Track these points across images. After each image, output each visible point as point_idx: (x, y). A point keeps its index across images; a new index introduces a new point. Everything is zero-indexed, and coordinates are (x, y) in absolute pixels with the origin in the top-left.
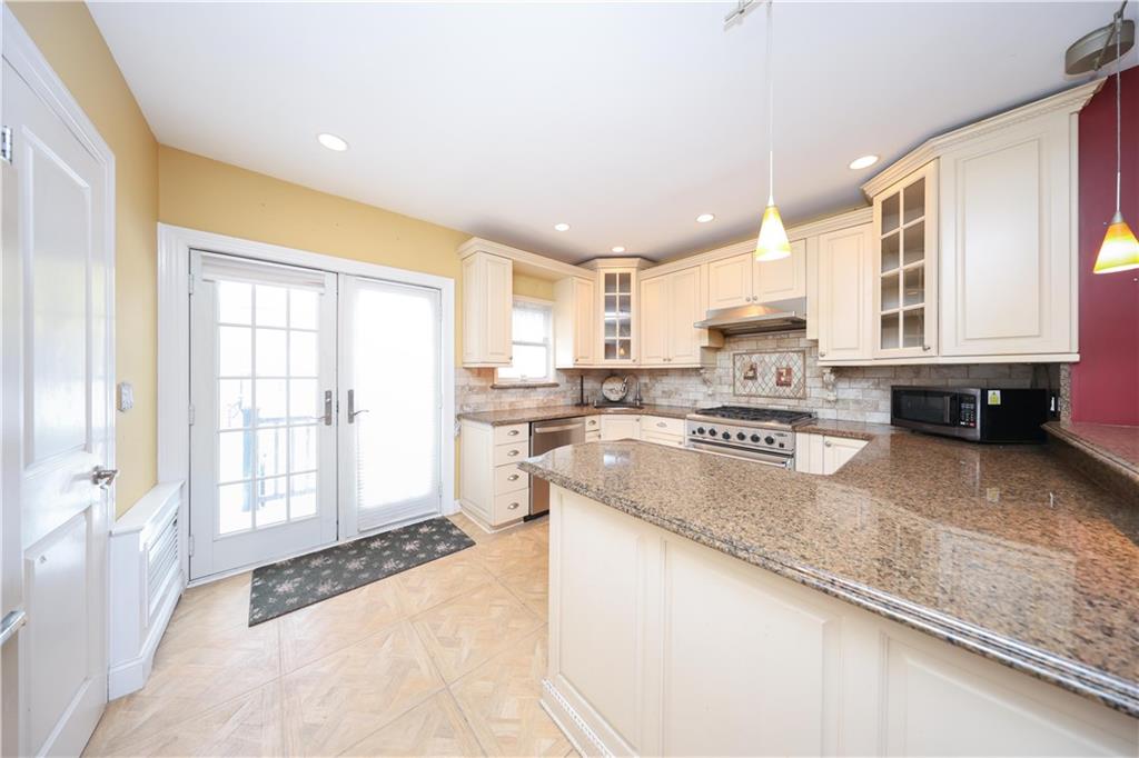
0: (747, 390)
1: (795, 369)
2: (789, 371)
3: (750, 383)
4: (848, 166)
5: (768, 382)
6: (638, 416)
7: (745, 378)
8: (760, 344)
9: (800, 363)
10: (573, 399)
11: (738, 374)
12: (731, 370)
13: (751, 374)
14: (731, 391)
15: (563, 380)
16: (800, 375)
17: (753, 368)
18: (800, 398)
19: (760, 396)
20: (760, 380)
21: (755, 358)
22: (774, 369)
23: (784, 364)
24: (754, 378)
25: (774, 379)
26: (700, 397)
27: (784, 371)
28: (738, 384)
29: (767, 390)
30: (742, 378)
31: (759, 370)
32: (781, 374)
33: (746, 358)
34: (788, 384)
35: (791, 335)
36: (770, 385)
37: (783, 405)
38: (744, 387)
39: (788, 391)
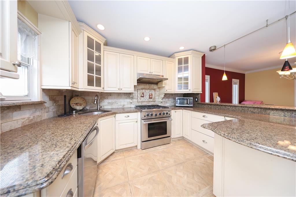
0: (141, 100)
1: (153, 94)
2: (152, 94)
3: (142, 98)
4: (179, 48)
7: (141, 96)
8: (145, 86)
9: (154, 92)
10: (54, 112)
11: (139, 95)
12: (137, 94)
13: (142, 95)
14: (137, 101)
15: (46, 99)
16: (154, 96)
17: (143, 94)
18: (154, 102)
19: (145, 102)
20: (145, 97)
21: (143, 91)
22: (148, 94)
23: (151, 93)
24: (143, 97)
25: (148, 97)
26: (126, 103)
27: (151, 95)
28: (139, 98)
29: (147, 100)
30: (140, 97)
31: (145, 94)
32: (150, 95)
33: (141, 90)
34: (152, 98)
35: (152, 85)
36: (147, 98)
37: (150, 104)
38: (141, 99)
39: (151, 100)
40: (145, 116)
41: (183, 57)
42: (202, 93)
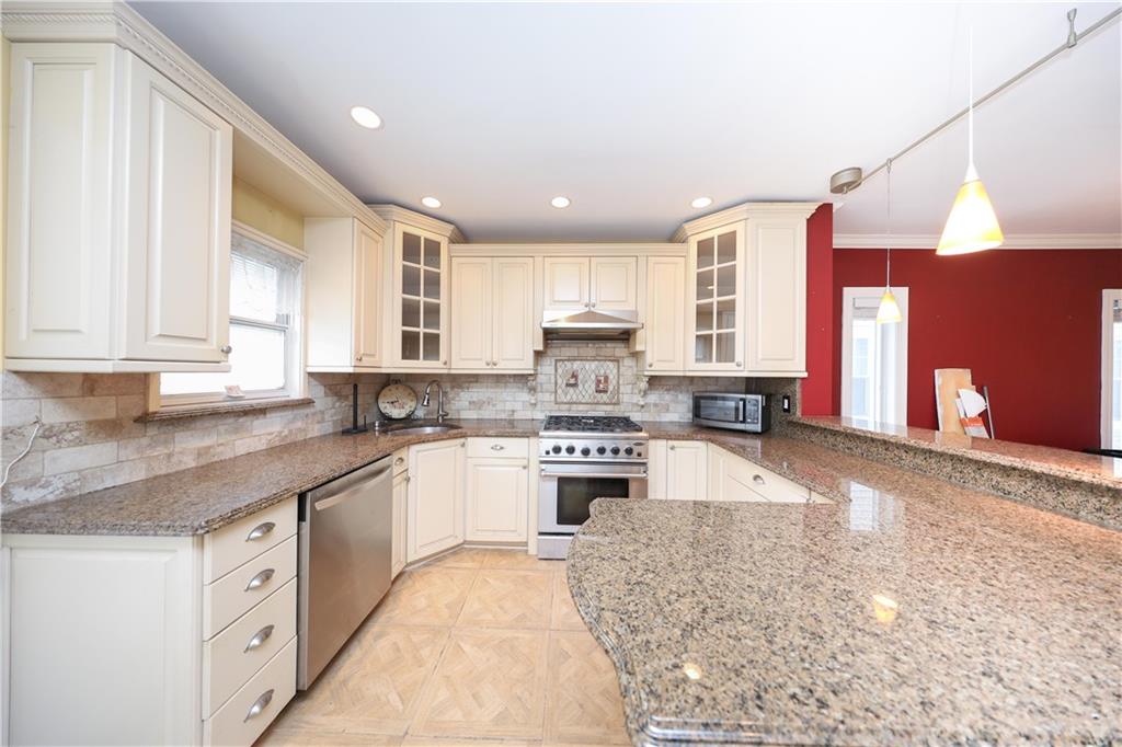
0: (569, 397)
1: (611, 377)
2: (606, 378)
3: (571, 390)
4: (691, 203)
5: (587, 389)
6: (462, 440)
7: (567, 385)
8: (581, 351)
9: (615, 371)
10: (334, 422)
11: (559, 381)
12: (553, 377)
13: (572, 381)
14: (553, 398)
15: (318, 393)
16: (614, 382)
17: (574, 376)
18: (615, 404)
19: (581, 403)
20: (580, 387)
21: (577, 365)
22: (593, 377)
23: (602, 372)
24: (575, 385)
25: (593, 386)
26: (518, 406)
27: (602, 378)
28: (559, 391)
29: (587, 397)
30: (564, 386)
31: (580, 377)
32: (599, 381)
33: (568, 364)
34: (605, 392)
35: (609, 345)
36: (590, 392)
37: (600, 412)
38: (566, 395)
39: (604, 397)
40: (548, 453)
41: (715, 234)
42: (805, 375)
